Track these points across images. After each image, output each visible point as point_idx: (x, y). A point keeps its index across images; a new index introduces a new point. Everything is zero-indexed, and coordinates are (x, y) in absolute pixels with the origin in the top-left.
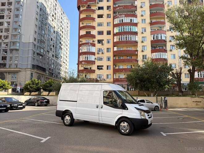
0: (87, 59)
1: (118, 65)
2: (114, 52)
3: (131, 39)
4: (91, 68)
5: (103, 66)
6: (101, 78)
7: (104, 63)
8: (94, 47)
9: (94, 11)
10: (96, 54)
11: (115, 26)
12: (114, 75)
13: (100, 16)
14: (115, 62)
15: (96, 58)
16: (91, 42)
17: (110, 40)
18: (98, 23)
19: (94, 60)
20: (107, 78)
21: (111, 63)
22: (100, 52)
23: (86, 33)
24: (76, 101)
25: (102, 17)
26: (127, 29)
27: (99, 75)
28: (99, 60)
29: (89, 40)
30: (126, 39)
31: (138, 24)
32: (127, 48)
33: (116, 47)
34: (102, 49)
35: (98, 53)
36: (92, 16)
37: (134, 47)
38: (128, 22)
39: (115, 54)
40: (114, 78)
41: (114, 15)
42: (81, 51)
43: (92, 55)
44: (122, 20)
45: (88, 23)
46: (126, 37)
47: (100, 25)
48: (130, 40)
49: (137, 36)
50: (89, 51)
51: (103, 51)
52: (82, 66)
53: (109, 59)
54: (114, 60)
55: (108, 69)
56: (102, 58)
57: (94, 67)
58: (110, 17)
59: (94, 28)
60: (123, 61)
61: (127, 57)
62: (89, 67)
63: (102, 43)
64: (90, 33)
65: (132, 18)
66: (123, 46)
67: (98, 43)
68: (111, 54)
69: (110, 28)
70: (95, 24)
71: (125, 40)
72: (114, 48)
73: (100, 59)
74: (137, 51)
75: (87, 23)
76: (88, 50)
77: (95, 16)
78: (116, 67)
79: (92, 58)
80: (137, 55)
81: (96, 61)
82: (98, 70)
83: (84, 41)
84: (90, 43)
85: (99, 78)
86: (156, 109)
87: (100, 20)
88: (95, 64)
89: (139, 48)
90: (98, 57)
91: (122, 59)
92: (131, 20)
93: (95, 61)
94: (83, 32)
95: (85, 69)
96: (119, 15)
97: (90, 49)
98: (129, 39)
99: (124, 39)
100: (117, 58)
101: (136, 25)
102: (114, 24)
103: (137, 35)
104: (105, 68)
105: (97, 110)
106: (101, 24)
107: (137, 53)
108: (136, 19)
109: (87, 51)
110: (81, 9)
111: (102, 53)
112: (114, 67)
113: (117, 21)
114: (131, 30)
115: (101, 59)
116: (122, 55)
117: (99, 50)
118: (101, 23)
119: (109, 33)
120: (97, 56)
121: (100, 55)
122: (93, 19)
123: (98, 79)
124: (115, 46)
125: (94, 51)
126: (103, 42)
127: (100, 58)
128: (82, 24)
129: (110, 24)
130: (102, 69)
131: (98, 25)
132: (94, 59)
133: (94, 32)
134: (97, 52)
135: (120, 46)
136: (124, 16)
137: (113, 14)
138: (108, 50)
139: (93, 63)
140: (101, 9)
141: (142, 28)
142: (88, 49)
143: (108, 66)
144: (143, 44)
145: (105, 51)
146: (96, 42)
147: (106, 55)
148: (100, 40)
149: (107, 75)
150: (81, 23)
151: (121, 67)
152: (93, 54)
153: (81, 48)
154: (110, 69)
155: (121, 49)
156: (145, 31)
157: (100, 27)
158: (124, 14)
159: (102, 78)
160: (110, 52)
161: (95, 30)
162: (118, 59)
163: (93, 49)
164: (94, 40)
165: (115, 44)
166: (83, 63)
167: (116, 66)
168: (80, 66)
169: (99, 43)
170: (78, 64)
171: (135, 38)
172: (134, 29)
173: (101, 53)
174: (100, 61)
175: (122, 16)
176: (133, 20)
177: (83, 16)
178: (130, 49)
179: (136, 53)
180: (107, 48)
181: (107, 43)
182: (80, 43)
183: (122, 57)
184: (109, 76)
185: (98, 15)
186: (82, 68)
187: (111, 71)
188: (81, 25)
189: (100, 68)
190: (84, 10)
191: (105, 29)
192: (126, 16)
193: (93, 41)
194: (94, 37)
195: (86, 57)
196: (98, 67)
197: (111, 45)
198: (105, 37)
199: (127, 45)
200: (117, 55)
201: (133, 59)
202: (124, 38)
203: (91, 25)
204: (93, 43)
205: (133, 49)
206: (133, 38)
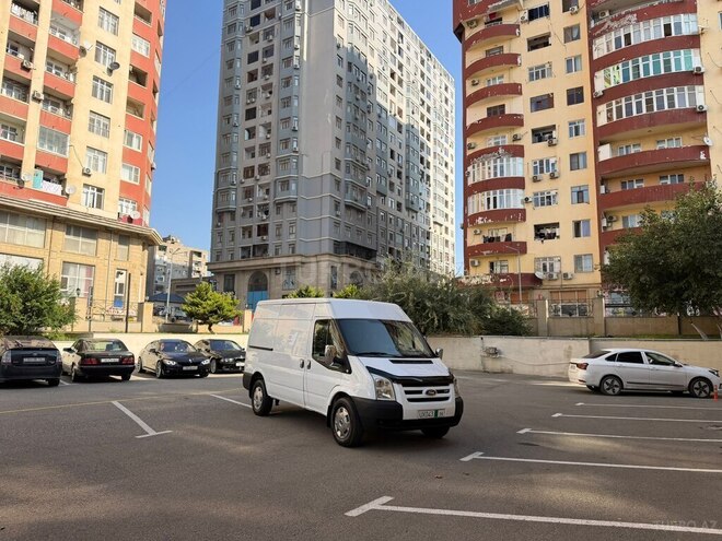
0: (495, 206)
1: (620, 215)
2: (599, 165)
3: (671, 104)
4: (509, 237)
5: (556, 225)
6: (552, 270)
8: (519, 160)
9: (512, 30)
10: (528, 182)
11: (596, 65)
12: (606, 256)
13: (539, 43)
14: (606, 207)
15: (527, 199)
16: (508, 141)
17: (583, 121)
18: (531, 69)
19: (521, 207)
20: (578, 268)
21: (589, 211)
22: (542, 171)
23: (489, 114)
24: (272, 350)
25: (547, 44)
26: (650, 66)
27: (545, 259)
28: (543, 204)
29: (500, 135)
30: (650, 107)
31: (702, 38)
32: (658, 142)
33: (608, 146)
34: (552, 161)
35: (535, 180)
36: (506, 51)
37: (692, 134)
38: (652, 38)
39: (605, 173)
40: (606, 263)
41: (593, 25)
42: (470, 182)
43: (511, 190)
44: (628, 37)
45: (494, 79)
46: (649, 102)
47: (538, 73)
48: (666, 108)
49: (698, 88)
50: (499, 176)
51: (557, 167)
52: (475, 232)
53: (580, 196)
54: (600, 197)
55: (577, 234)
56: (553, 193)
57: (523, 232)
58: (578, 37)
59: (515, 89)
60: (643, 197)
61: (661, 178)
62: (502, 233)
63: (551, 137)
64: (503, 112)
65: (672, 20)
66: (639, 138)
67: (534, 142)
68: (587, 177)
69: (580, 78)
70: (518, 75)
71: (644, 111)
72: (601, 149)
73: (542, 199)
74: (706, 148)
75: (490, 77)
76: (495, 174)
77: (518, 46)
78: (614, 224)
79: (512, 199)
80: (707, 165)
81: (529, 208)
82: (539, 241)
83: (481, 143)
84: (504, 147)
85: (545, 269)
86: (697, 392)
87: (540, 56)
88: (524, 219)
89: (715, 136)
90: (536, 194)
91: (639, 189)
92: (667, 27)
93: (523, 211)
94: (478, 113)
95: (491, 240)
96: (612, 20)
97: (502, 167)
98: (661, 106)
99: (639, 109)
100: (616, 188)
101: (693, 41)
102: (595, 57)
103: (702, 84)
104: (566, 230)
105: (302, 372)
106: (543, 72)
107: (707, 155)
108: (692, 17)
109: (492, 177)
110: (468, 34)
111: (553, 177)
112: (605, 224)
113: (603, 47)
114: (668, 68)
115: (549, 197)
116: (634, 175)
117: (541, 166)
118: (544, 66)
119: (575, 96)
120: (531, 189)
121: (546, 186)
122: (512, 60)
123: (539, 275)
124: (602, 144)
125: (520, 175)
126: (554, 134)
127: (546, 195)
128: (474, 84)
129: (578, 61)
130: (552, 236)
131: (531, 75)
132: (522, 203)
133: (515, 106)
134: (532, 174)
135: (624, 140)
136: (634, 18)
137: (589, 23)
138: (575, 160)
139: (518, 215)
140: (541, 16)
142: (495, 167)
143: (577, 225)
145: (564, 166)
146: (527, 140)
147: (569, 179)
148: (544, 128)
149: (578, 259)
150: (468, 83)
151: (635, 223)
152: (518, 183)
153: (470, 169)
154: (587, 234)
155: (633, 150)
157: (541, 81)
158: (632, 13)
159: (556, 270)
160: (585, 167)
161: (521, 97)
162: (620, 190)
163: (516, 168)
164: (519, 131)
165: (601, 137)
166: (479, 221)
167: (610, 220)
168: (470, 232)
169: (540, 140)
170: (464, 227)
171: (693, 97)
172: (683, 61)
173: (546, 175)
174: (546, 208)
175: (624, 22)
176: (678, 26)
177: (474, 57)
178: (674, 145)
179: (702, 157)
180: (571, 155)
181: (571, 136)
182: (469, 152)
183: (638, 181)
184: (586, 263)
185: (529, 41)
186: (478, 241)
187: (590, 244)
188: (470, 90)
189: (542, 232)
190: (476, 37)
191: (558, 85)
192: (643, 16)
193: (516, 138)
194: (517, 121)
195: (489, 199)
197: (585, 142)
198: (560, 115)
199: (655, 129)
200: (614, 175)
201: (690, 184)
202: (637, 105)
203: (505, 81)
204: (515, 143)
205: (686, 142)
206: (682, 98)
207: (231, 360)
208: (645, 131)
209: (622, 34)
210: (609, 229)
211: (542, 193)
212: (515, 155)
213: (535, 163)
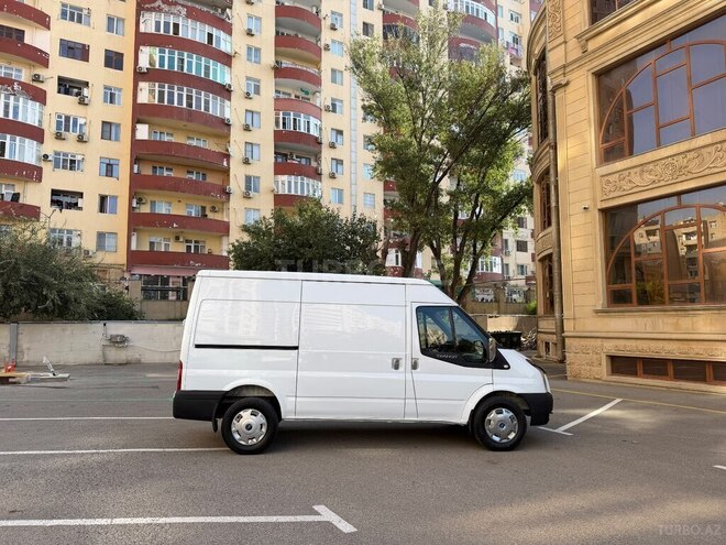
0: (3, 155)
1: (150, 199)
2: (136, 144)
3: (207, 108)
4: (16, 197)
5: (81, 195)
6: (69, 244)
7: (88, 182)
8: (39, 106)
10: (48, 136)
11: (142, 39)
12: (134, 239)
14: (138, 186)
15: (46, 156)
16: (25, 78)
17: (120, 90)
18: (64, 5)
19: (36, 163)
20: (100, 246)
21: (119, 187)
22: (67, 129)
24: (296, 348)
26: (194, 65)
27: (62, 231)
28: (64, 167)
29: (14, 66)
30: (190, 105)
31: (233, 60)
32: (189, 138)
33: (147, 126)
34: (81, 121)
35: (59, 137)
37: (216, 140)
38: (198, 40)
39: (140, 151)
40: (134, 247)
43: (27, 140)
44: (176, 26)
46: (189, 98)
47: (73, 15)
48: (202, 110)
49: (227, 102)
50: (11, 117)
51: (86, 131)
53: (110, 169)
54: (133, 177)
55: (102, 209)
56: (79, 158)
57: (36, 195)
59: (40, 19)
60: (175, 187)
61: (189, 172)
63: (79, 94)
64: (21, 39)
65: (215, 32)
66: (174, 128)
67: (59, 92)
68: (121, 151)
69: (124, 43)
70: (46, 4)
71: (185, 106)
72: (139, 126)
73: (65, 161)
74: (228, 156)
76: (6, 114)
78: (143, 206)
79: (27, 152)
80: (226, 172)
81: (47, 168)
82: (56, 209)
84: (20, 83)
85: (61, 242)
88: (39, 179)
89: (236, 150)
90: (57, 153)
91: (168, 178)
92: (210, 36)
93: (40, 170)
96: (164, 3)
97: (16, 107)
98: (198, 106)
99: (180, 102)
100: (147, 170)
101: (226, 59)
102: (142, 30)
103: (230, 100)
104: (89, 203)
105: (397, 375)
106: (80, 16)
107: (228, 163)
111: (81, 139)
112: (135, 205)
113: (149, 24)
114: (207, 73)
115: (73, 162)
117: (66, 123)
118: (80, 9)
119: (113, 60)
120: (50, 146)
121: (69, 147)
124: (139, 122)
125: (38, 124)
126: (86, 92)
127: (70, 158)
129: (121, 24)
130: (73, 206)
131: (64, 13)
132: (39, 159)
133: (40, 38)
134: (54, 128)
135: (160, 126)
136: (184, 11)
138: (107, 128)
139: (33, 173)
141: (248, 78)
142: (7, 105)
143: (103, 199)
144: (249, 137)
145: (94, 132)
146: (51, 87)
147: (96, 150)
148: (71, 81)
149: (101, 236)
151: (162, 209)
152: (36, 134)
154: (114, 211)
155: (166, 138)
156: (257, 90)
157: (75, 26)
158: (183, 6)
159: (75, 245)
160: (117, 139)
161: (48, 33)
162: (151, 173)
164: (41, 72)
165: (141, 113)
167: (140, 201)
169: (67, 93)
171: (223, 108)
172: (220, 74)
174: (68, 173)
175: (175, 9)
176: (218, 39)
178: (201, 144)
179: (225, 164)
180: (104, 122)
181: (105, 101)
183: (169, 169)
184: (109, 242)
187: (118, 221)
189: (62, 200)
191: (98, 40)
192: (192, 14)
193: (37, 78)
194: (40, 58)
196: (56, 198)
197: (121, 113)
199: (191, 126)
200: (149, 158)
201: (214, 186)
202: (179, 96)
204: (35, 84)
205: (211, 145)
206: (216, 107)
208: (181, 124)
209: (172, 20)
210: (137, 211)
211: (65, 155)
212: (34, 99)
213: (60, 117)
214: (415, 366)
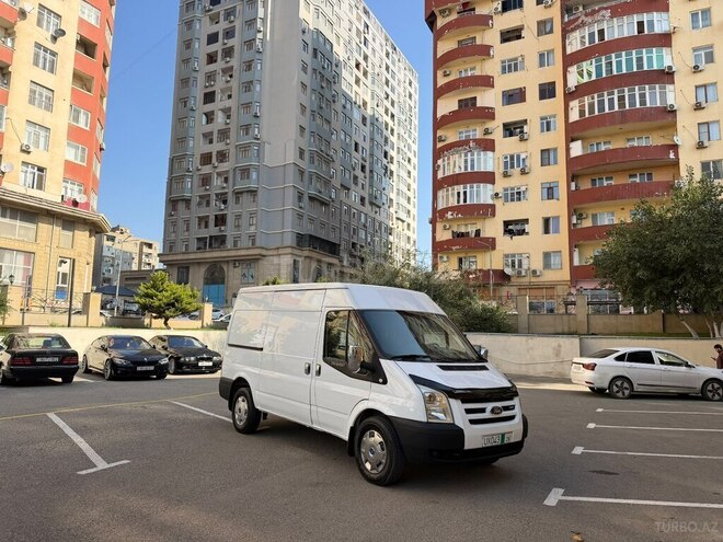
0: (465, 201)
1: (590, 212)
2: (571, 162)
3: (643, 102)
4: (478, 233)
5: (526, 221)
6: (520, 266)
7: (533, 208)
8: (490, 154)
9: (485, 21)
10: (498, 177)
11: (570, 60)
12: (576, 255)
13: (511, 35)
14: (576, 204)
15: (497, 194)
16: (479, 134)
17: (554, 116)
18: (503, 62)
19: (490, 202)
20: (547, 265)
21: (559, 208)
22: (512, 167)
23: (460, 106)
25: (519, 37)
26: (622, 63)
27: (513, 256)
28: (512, 200)
29: (471, 128)
30: (622, 104)
31: (674, 37)
32: (629, 140)
33: (579, 142)
34: (523, 156)
35: (506, 175)
36: (478, 42)
37: (661, 133)
38: (626, 35)
39: (575, 170)
40: (576, 263)
41: (566, 20)
42: (440, 175)
43: (482, 185)
44: (601, 32)
45: (466, 70)
46: (621, 99)
47: (511, 66)
48: (638, 106)
49: (669, 87)
50: (469, 170)
51: (527, 163)
52: (445, 226)
53: (550, 192)
54: (571, 195)
55: (547, 231)
56: (523, 189)
57: (492, 228)
58: (551, 31)
59: (487, 82)
60: (614, 195)
61: (631, 176)
62: (471, 229)
63: (522, 132)
64: (475, 104)
65: (645, 17)
66: (611, 135)
67: (505, 136)
68: (558, 173)
69: (553, 73)
70: (490, 67)
71: (616, 108)
72: (573, 145)
73: (512, 194)
74: (675, 147)
75: (462, 68)
76: (466, 168)
77: (490, 37)
78: (583, 221)
79: (483, 194)
80: (676, 164)
81: (499, 204)
82: (508, 237)
83: (451, 136)
84: (475, 140)
85: (513, 266)
86: (710, 395)
87: (513, 48)
88: (493, 215)
89: (685, 135)
90: (506, 190)
91: (609, 186)
92: (640, 24)
93: (493, 206)
94: (448, 105)
95: (461, 235)
96: (586, 15)
97: (473, 161)
98: (632, 103)
99: (611, 105)
100: (586, 185)
101: (665, 40)
102: (569, 51)
103: (673, 83)
104: (535, 227)
105: (307, 380)
106: (516, 65)
107: (676, 154)
108: (664, 15)
109: (463, 171)
110: (440, 22)
111: (523, 172)
112: (575, 221)
113: (575, 44)
114: (640, 65)
115: (519, 193)
116: (605, 172)
117: (511, 161)
118: (516, 59)
119: (547, 91)
120: (501, 184)
121: (516, 181)
122: (485, 51)
123: (508, 271)
124: (573, 140)
125: (490, 169)
126: (526, 129)
127: (516, 190)
128: (446, 75)
129: (551, 56)
130: (522, 232)
131: (504, 69)
132: (492, 199)
133: (488, 98)
134: (502, 169)
135: (594, 137)
136: (608, 13)
137: (563, 17)
138: (546, 155)
139: (488, 211)
140: (515, 8)
141: (695, 50)
142: (466, 161)
143: (547, 221)
144: (703, 116)
145: (535, 161)
146: (498, 135)
147: (540, 175)
148: (515, 123)
149: (547, 255)
150: (440, 73)
151: (605, 220)
152: (488, 178)
153: (440, 162)
154: (557, 231)
155: (603, 148)
156: (710, 58)
157: (513, 75)
158: (606, 9)
159: (525, 266)
160: (556, 163)
161: (493, 90)
162: (590, 187)
163: (487, 162)
164: (490, 125)
165: (574, 132)
166: (449, 215)
167: (580, 217)
168: (439, 226)
169: (511, 135)
170: (433, 222)
171: (663, 95)
172: (656, 59)
173: (517, 170)
174: (516, 203)
175: (598, 17)
176: (651, 23)
177: (446, 46)
178: (643, 143)
179: (672, 156)
180: (542, 151)
181: (542, 131)
182: (439, 145)
183: (607, 179)
184: (554, 260)
185: (502, 34)
186: (447, 236)
187: (560, 240)
188: (441, 81)
189: (514, 228)
190: (449, 26)
191: (530, 78)
192: (618, 12)
193: (487, 132)
194: (488, 114)
195: (459, 193)
196: (510, 227)
197: (556, 138)
198: (532, 110)
199: (626, 127)
200: (585, 172)
201: (658, 183)
202: (610, 101)
203: (477, 73)
204: (486, 137)
205: (656, 140)
206: (653, 97)
207: (192, 359)
208: (616, 128)
209: (596, 29)
210: (579, 227)
211: (513, 189)
212: (485, 149)
213: (506, 158)
214: (319, 373)
